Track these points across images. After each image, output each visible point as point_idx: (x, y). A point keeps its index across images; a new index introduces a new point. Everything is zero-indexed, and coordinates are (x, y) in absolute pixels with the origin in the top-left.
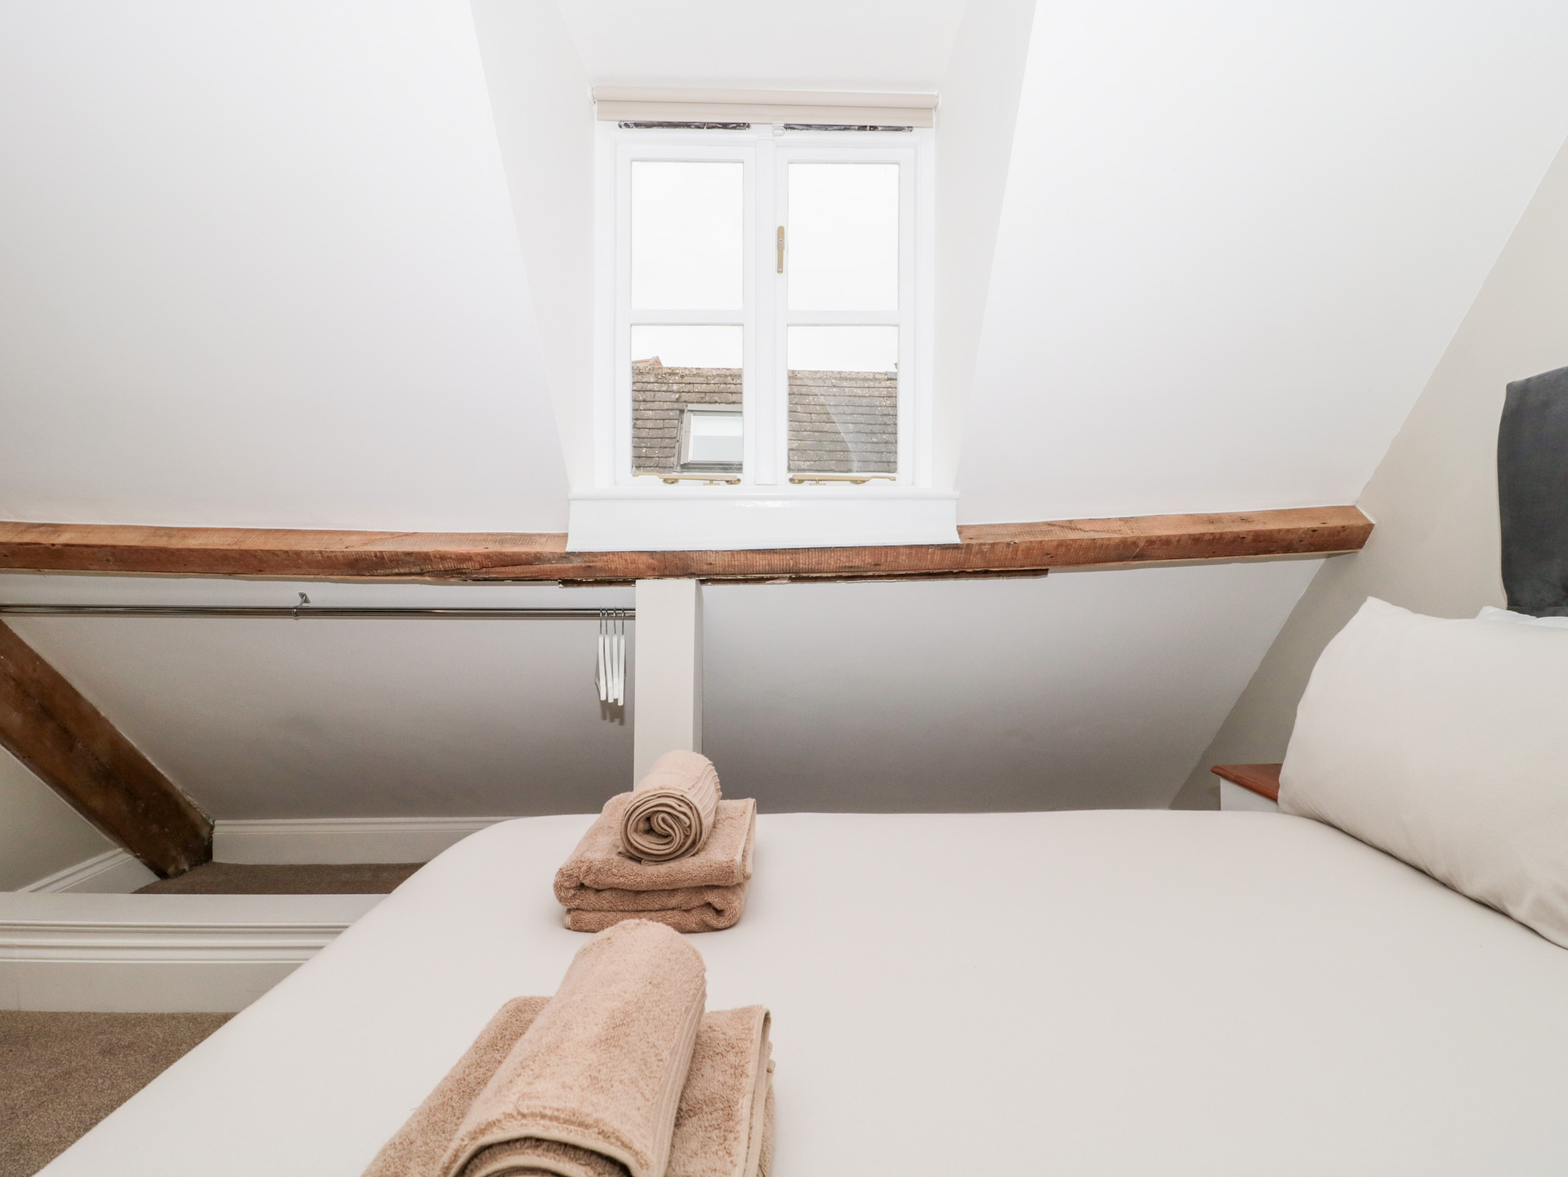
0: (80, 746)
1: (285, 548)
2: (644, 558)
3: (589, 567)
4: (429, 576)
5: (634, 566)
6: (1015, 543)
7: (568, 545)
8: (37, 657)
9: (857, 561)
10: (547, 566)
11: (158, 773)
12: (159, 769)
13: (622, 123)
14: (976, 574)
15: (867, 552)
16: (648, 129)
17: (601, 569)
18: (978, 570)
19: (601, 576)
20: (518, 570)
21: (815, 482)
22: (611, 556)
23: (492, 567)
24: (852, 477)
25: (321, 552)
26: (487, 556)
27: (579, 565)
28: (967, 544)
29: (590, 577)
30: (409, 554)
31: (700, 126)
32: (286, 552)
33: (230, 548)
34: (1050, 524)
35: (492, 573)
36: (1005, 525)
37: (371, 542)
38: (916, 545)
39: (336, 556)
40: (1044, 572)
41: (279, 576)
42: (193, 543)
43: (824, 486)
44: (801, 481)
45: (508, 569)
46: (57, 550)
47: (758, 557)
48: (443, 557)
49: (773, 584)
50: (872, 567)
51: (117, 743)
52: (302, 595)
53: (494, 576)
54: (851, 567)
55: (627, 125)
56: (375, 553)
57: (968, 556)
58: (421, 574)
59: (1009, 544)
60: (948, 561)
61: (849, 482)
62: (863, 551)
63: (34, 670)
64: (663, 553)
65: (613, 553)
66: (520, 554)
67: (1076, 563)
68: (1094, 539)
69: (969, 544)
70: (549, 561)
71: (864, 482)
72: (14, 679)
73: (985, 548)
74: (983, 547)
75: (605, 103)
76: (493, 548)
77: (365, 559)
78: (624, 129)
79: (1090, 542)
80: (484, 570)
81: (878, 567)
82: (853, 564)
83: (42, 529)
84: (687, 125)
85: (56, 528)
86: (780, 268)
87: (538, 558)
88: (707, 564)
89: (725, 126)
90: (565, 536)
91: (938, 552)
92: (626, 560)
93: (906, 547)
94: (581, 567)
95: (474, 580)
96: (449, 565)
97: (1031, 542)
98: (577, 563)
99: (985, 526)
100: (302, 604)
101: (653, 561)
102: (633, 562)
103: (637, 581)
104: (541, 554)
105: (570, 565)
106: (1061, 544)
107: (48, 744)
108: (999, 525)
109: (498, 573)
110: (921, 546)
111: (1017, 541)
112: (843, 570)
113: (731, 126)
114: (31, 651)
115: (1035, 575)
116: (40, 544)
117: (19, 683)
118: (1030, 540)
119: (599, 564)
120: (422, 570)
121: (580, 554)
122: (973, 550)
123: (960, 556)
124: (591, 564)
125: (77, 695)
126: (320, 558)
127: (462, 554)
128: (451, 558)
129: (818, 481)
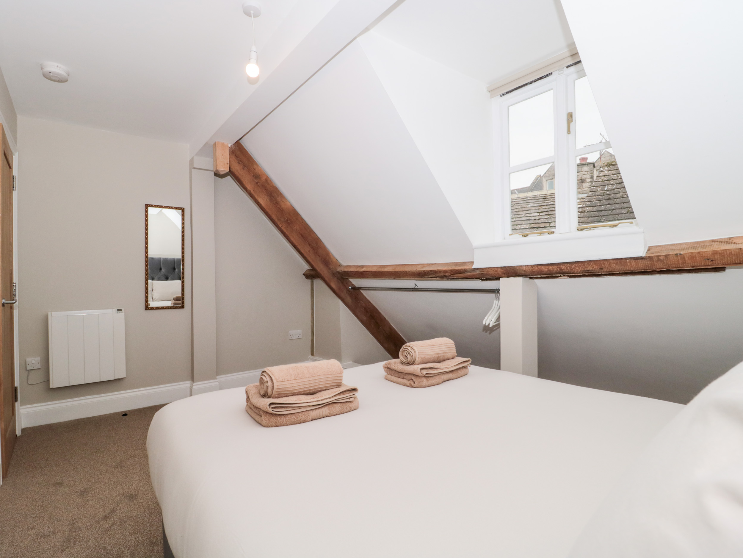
0: (381, 328)
1: (403, 270)
2: (499, 270)
3: (482, 273)
4: (439, 278)
5: (497, 273)
6: (680, 254)
7: (473, 266)
8: (370, 302)
9: (590, 268)
10: (469, 274)
11: (403, 339)
12: (404, 338)
13: (502, 95)
14: (661, 272)
15: (593, 263)
16: (511, 93)
17: (487, 274)
18: (663, 270)
19: (488, 277)
20: (461, 275)
21: (588, 229)
22: (488, 269)
23: (454, 274)
24: (609, 224)
25: (411, 271)
26: (451, 271)
27: (479, 273)
28: (649, 256)
29: (484, 277)
30: (431, 271)
31: (531, 83)
32: (404, 271)
33: (392, 271)
34: (714, 241)
35: (455, 276)
36: (681, 244)
37: (423, 267)
38: (618, 258)
39: (414, 272)
40: (721, 269)
41: (405, 279)
42: (386, 269)
43: (593, 231)
44: (582, 229)
45: (459, 275)
46: (362, 273)
47: (543, 267)
48: (440, 272)
49: (561, 278)
50: (599, 270)
51: (391, 328)
52: (415, 284)
53: (455, 277)
54: (588, 270)
55: (503, 95)
56: (423, 271)
57: (653, 263)
58: (436, 277)
59: (676, 255)
60: (641, 266)
61: (608, 227)
62: (591, 263)
63: (369, 305)
64: (505, 267)
65: (488, 268)
66: (462, 269)
67: (733, 264)
68: (740, 249)
69: (650, 256)
70: (469, 272)
71: (616, 226)
72: (364, 308)
73: (662, 258)
74: (660, 257)
75: (492, 91)
76: (454, 268)
77: (421, 273)
78: (503, 97)
79: (737, 250)
80: (452, 275)
81: (602, 270)
82: (588, 269)
83: (361, 267)
84: (526, 84)
85: (363, 266)
86: (569, 132)
87: (465, 271)
88: (523, 271)
89: (541, 78)
90: (472, 263)
91: (633, 262)
92: (494, 271)
93: (612, 259)
94: (480, 273)
95: (450, 279)
96: (442, 274)
97: (692, 253)
98: (478, 272)
99: (668, 245)
100: (415, 287)
101: (503, 271)
102: (496, 271)
103: (500, 278)
104: (466, 269)
105: (476, 273)
106: (715, 253)
107: (373, 326)
108: (677, 244)
109: (456, 276)
110: (622, 259)
111: (681, 253)
112: (585, 272)
113: (544, 77)
114: (368, 300)
115: (716, 271)
116: (359, 271)
117: (365, 309)
118: (691, 252)
119: (485, 272)
120: (436, 276)
121: (478, 269)
122: (654, 260)
123: (648, 263)
124: (483, 272)
125: (380, 313)
126: (411, 273)
127: (444, 270)
128: (442, 272)
129: (590, 228)
